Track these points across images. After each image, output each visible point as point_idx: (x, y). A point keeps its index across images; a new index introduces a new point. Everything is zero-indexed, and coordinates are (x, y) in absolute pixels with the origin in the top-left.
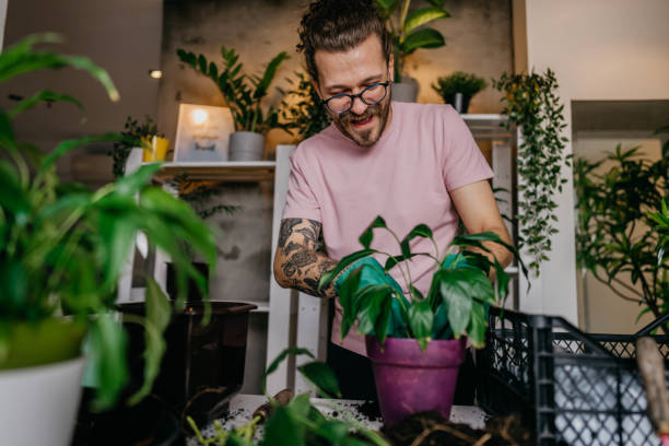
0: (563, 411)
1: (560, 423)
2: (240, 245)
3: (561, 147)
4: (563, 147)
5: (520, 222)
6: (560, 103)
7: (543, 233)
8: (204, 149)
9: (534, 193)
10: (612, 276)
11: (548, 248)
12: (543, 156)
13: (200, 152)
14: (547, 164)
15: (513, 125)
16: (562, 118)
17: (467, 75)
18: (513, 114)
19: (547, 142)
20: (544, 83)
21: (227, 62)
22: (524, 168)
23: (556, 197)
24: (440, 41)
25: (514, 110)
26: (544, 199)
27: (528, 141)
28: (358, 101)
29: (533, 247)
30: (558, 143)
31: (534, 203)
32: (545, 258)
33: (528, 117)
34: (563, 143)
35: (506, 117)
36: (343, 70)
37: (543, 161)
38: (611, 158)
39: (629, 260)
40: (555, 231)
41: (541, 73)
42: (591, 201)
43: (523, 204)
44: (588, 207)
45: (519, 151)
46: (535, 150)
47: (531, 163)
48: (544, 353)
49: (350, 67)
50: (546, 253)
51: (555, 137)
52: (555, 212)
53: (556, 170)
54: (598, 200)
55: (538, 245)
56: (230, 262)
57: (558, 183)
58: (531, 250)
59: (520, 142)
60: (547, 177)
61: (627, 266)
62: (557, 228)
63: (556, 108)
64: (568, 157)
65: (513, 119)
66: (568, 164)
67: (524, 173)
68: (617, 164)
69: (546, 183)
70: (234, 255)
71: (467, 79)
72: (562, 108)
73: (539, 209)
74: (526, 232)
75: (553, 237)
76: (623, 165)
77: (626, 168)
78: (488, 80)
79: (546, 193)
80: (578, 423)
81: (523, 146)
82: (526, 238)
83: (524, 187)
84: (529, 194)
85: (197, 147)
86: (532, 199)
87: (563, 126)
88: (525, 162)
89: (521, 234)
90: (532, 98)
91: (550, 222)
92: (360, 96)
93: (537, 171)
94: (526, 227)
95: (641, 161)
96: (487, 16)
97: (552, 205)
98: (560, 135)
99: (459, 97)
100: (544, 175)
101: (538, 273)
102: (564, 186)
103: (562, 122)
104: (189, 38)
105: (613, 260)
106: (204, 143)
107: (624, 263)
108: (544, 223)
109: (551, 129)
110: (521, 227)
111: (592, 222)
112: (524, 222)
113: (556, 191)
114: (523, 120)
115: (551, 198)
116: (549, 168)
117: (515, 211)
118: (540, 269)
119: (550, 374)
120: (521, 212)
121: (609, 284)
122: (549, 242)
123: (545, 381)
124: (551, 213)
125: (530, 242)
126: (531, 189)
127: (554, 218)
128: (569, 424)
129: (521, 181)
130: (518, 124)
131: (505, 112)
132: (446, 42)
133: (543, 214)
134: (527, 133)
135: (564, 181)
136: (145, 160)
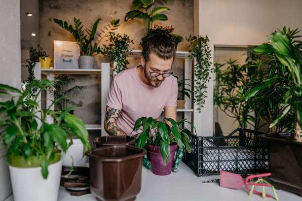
0: (205, 162)
1: (204, 165)
2: (82, 100)
3: (209, 65)
5: (195, 93)
6: (210, 49)
7: (202, 97)
8: (67, 61)
9: (200, 83)
10: (226, 108)
11: (204, 103)
12: (203, 69)
13: (66, 63)
14: (204, 72)
15: (193, 56)
16: (210, 55)
19: (205, 63)
20: (204, 40)
21: (77, 24)
22: (197, 73)
23: (207, 84)
24: (166, 18)
25: (194, 51)
26: (203, 85)
27: (198, 63)
29: (198, 102)
30: (208, 64)
31: (200, 87)
32: (203, 106)
33: (199, 54)
34: (210, 64)
35: (191, 53)
37: (203, 70)
38: (228, 63)
39: (231, 103)
40: (206, 97)
41: (204, 36)
42: (220, 79)
43: (196, 87)
44: (219, 82)
45: (195, 67)
46: (201, 67)
47: (199, 71)
48: (201, 147)
50: (203, 105)
51: (208, 62)
52: (207, 90)
53: (207, 74)
54: (223, 78)
55: (200, 102)
56: (79, 108)
57: (208, 79)
58: (198, 104)
59: (195, 63)
60: (204, 77)
61: (231, 105)
62: (207, 95)
63: (208, 51)
64: (212, 69)
65: (193, 54)
66: (212, 72)
67: (196, 75)
68: (230, 65)
69: (204, 79)
70: (80, 104)
72: (210, 51)
73: (201, 89)
74: (197, 97)
75: (205, 99)
76: (232, 66)
77: (233, 67)
79: (204, 82)
80: (208, 165)
81: (196, 65)
82: (196, 99)
83: (196, 80)
84: (198, 83)
85: (64, 60)
86: (199, 85)
87: (211, 58)
88: (197, 71)
89: (195, 98)
90: (200, 47)
91: (205, 93)
93: (201, 74)
94: (197, 95)
95: (238, 65)
97: (206, 87)
98: (209, 61)
101: (200, 112)
102: (210, 80)
103: (210, 57)
105: (226, 103)
106: (66, 59)
107: (230, 104)
108: (203, 94)
109: (206, 59)
110: (195, 95)
111: (220, 88)
112: (196, 94)
113: (207, 82)
115: (205, 84)
116: (205, 73)
117: (193, 89)
118: (201, 110)
119: (202, 153)
120: (195, 89)
121: (224, 111)
122: (204, 101)
123: (201, 154)
124: (205, 90)
125: (198, 101)
126: (199, 81)
127: (206, 92)
128: (206, 165)
129: (196, 78)
130: (195, 56)
131: (190, 51)
133: (203, 90)
134: (198, 60)
135: (210, 78)
136: (42, 68)
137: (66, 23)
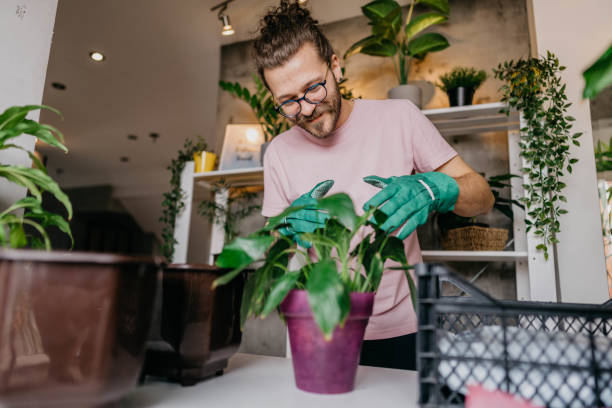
0: (447, 358)
1: (444, 369)
3: (567, 127)
4: (570, 127)
6: (562, 83)
7: (550, 215)
8: (243, 159)
9: (539, 175)
11: (557, 230)
12: (547, 138)
13: (240, 162)
14: (552, 145)
15: (513, 110)
16: (565, 97)
17: (467, 70)
18: (512, 100)
19: (551, 124)
21: (257, 86)
22: (527, 151)
23: (565, 178)
24: (443, 43)
25: (513, 95)
26: (551, 180)
27: (529, 123)
28: (303, 103)
29: (540, 229)
30: (563, 124)
31: (539, 185)
32: (553, 240)
33: (528, 101)
34: (569, 123)
35: (506, 104)
36: (284, 82)
37: (547, 142)
40: (563, 212)
43: (527, 187)
45: (522, 135)
46: (539, 133)
47: (534, 146)
49: (289, 77)
51: (560, 118)
52: (563, 192)
53: (563, 151)
55: (545, 227)
57: (566, 163)
58: (538, 232)
59: (522, 125)
60: (552, 158)
62: (565, 208)
63: (558, 89)
64: (577, 136)
65: (513, 104)
66: (576, 142)
67: (527, 155)
69: (552, 165)
71: (468, 73)
72: (564, 89)
73: (544, 190)
74: (532, 214)
75: (561, 218)
78: (490, 72)
79: (553, 174)
80: (462, 371)
81: (524, 130)
82: (532, 221)
83: (529, 170)
84: (533, 177)
85: (239, 158)
86: (537, 180)
87: (568, 106)
88: (527, 145)
89: (527, 217)
91: (557, 203)
92: (304, 98)
93: (541, 153)
94: (532, 209)
96: (500, 14)
97: (561, 185)
98: (565, 115)
99: (461, 91)
100: (548, 156)
101: (547, 256)
102: (573, 166)
103: (566, 103)
104: (238, 73)
106: (243, 155)
108: (550, 204)
109: (554, 110)
110: (527, 211)
112: (529, 205)
113: (564, 171)
114: (523, 105)
115: (559, 179)
116: (554, 149)
122: (557, 223)
124: (559, 194)
125: (537, 225)
126: (535, 171)
127: (562, 198)
128: (454, 371)
129: (525, 163)
130: (519, 108)
131: (504, 99)
132: (450, 43)
134: (528, 116)
135: (573, 161)
136: (196, 171)
137: (237, 87)
